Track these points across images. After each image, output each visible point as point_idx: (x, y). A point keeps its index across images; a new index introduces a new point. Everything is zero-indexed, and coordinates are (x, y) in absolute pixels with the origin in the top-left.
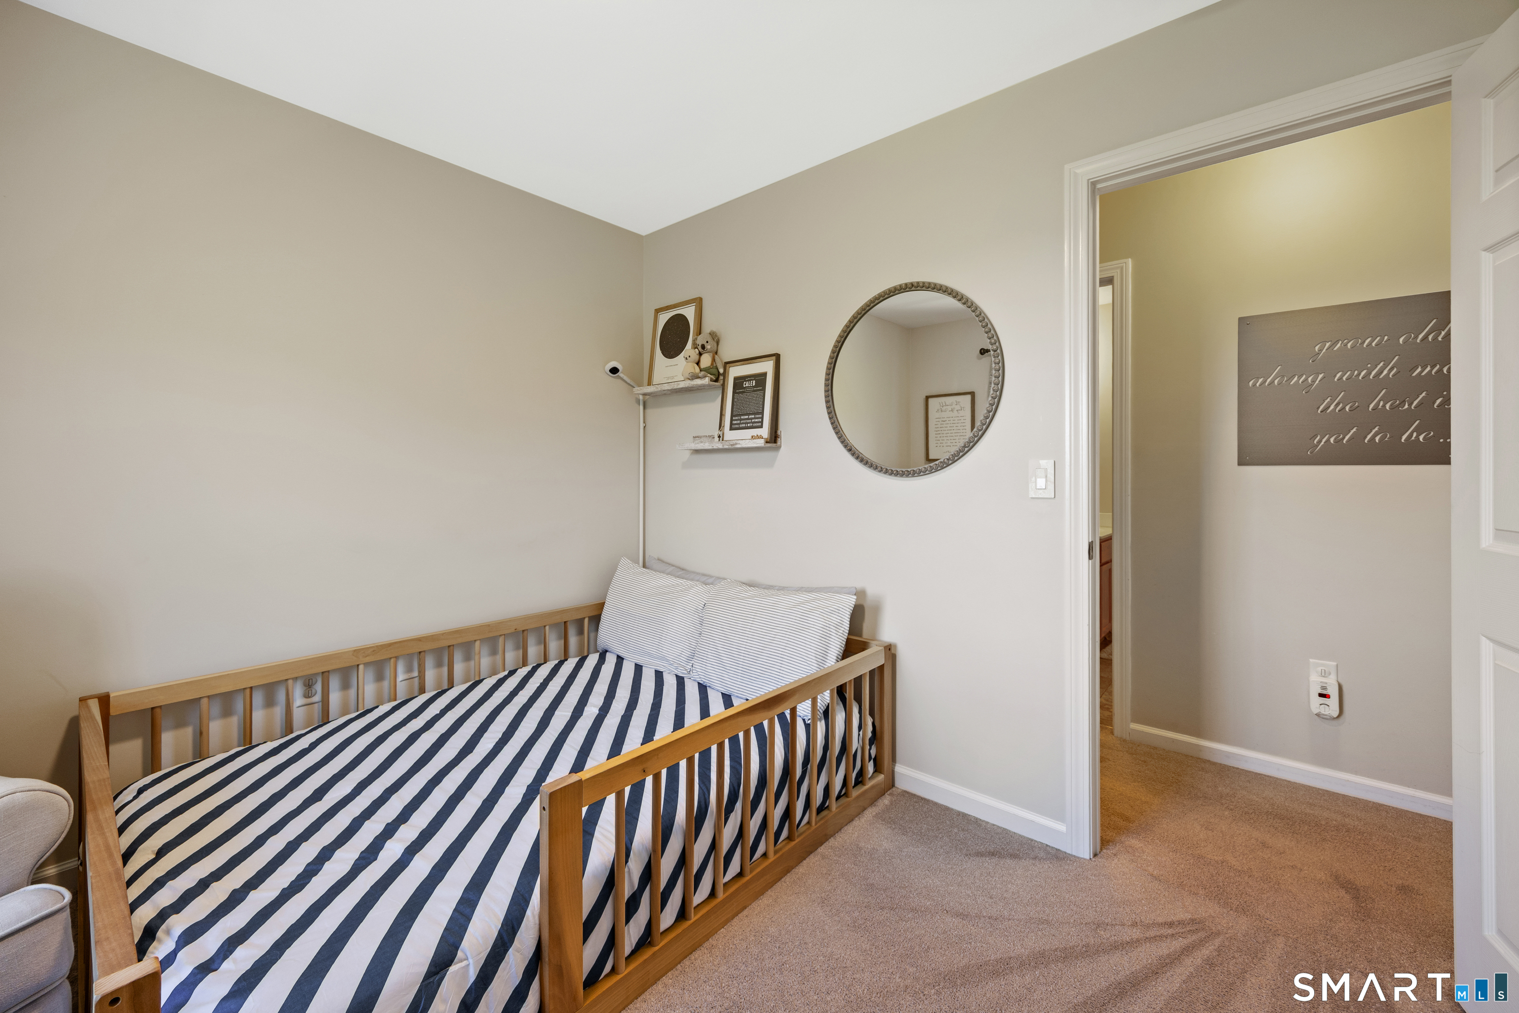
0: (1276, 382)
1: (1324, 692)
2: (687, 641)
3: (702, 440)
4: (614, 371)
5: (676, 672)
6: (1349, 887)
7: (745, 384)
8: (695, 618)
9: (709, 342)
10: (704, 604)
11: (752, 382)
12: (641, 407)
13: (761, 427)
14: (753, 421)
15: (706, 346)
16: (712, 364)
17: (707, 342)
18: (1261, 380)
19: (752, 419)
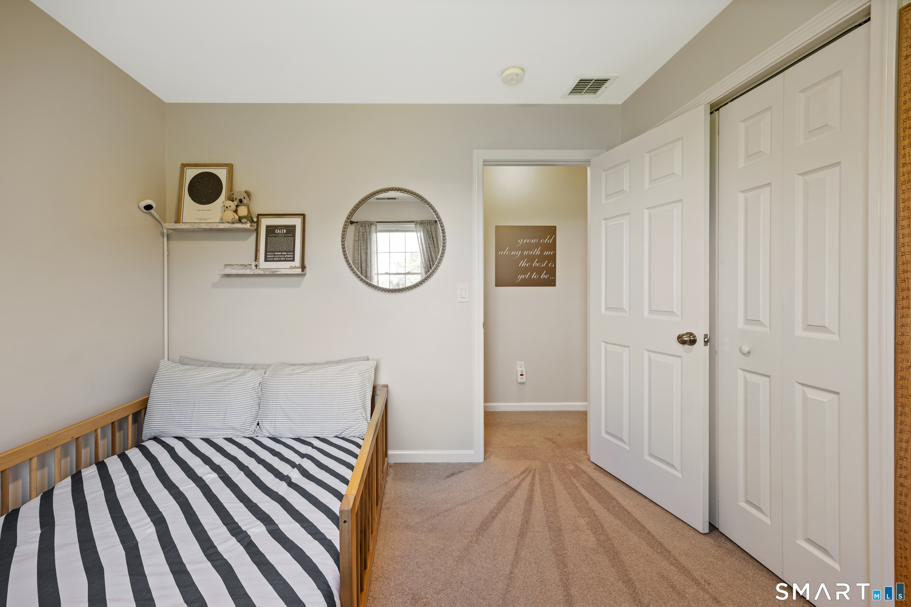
0: (507, 253)
1: (522, 374)
2: (249, 411)
3: (234, 267)
4: (148, 207)
5: (243, 435)
6: (550, 440)
7: (277, 231)
8: (253, 394)
9: (246, 198)
10: (259, 383)
11: (283, 230)
12: (165, 239)
13: (293, 260)
14: (286, 256)
15: (243, 200)
16: (248, 214)
17: (244, 198)
18: (502, 252)
19: (284, 255)
